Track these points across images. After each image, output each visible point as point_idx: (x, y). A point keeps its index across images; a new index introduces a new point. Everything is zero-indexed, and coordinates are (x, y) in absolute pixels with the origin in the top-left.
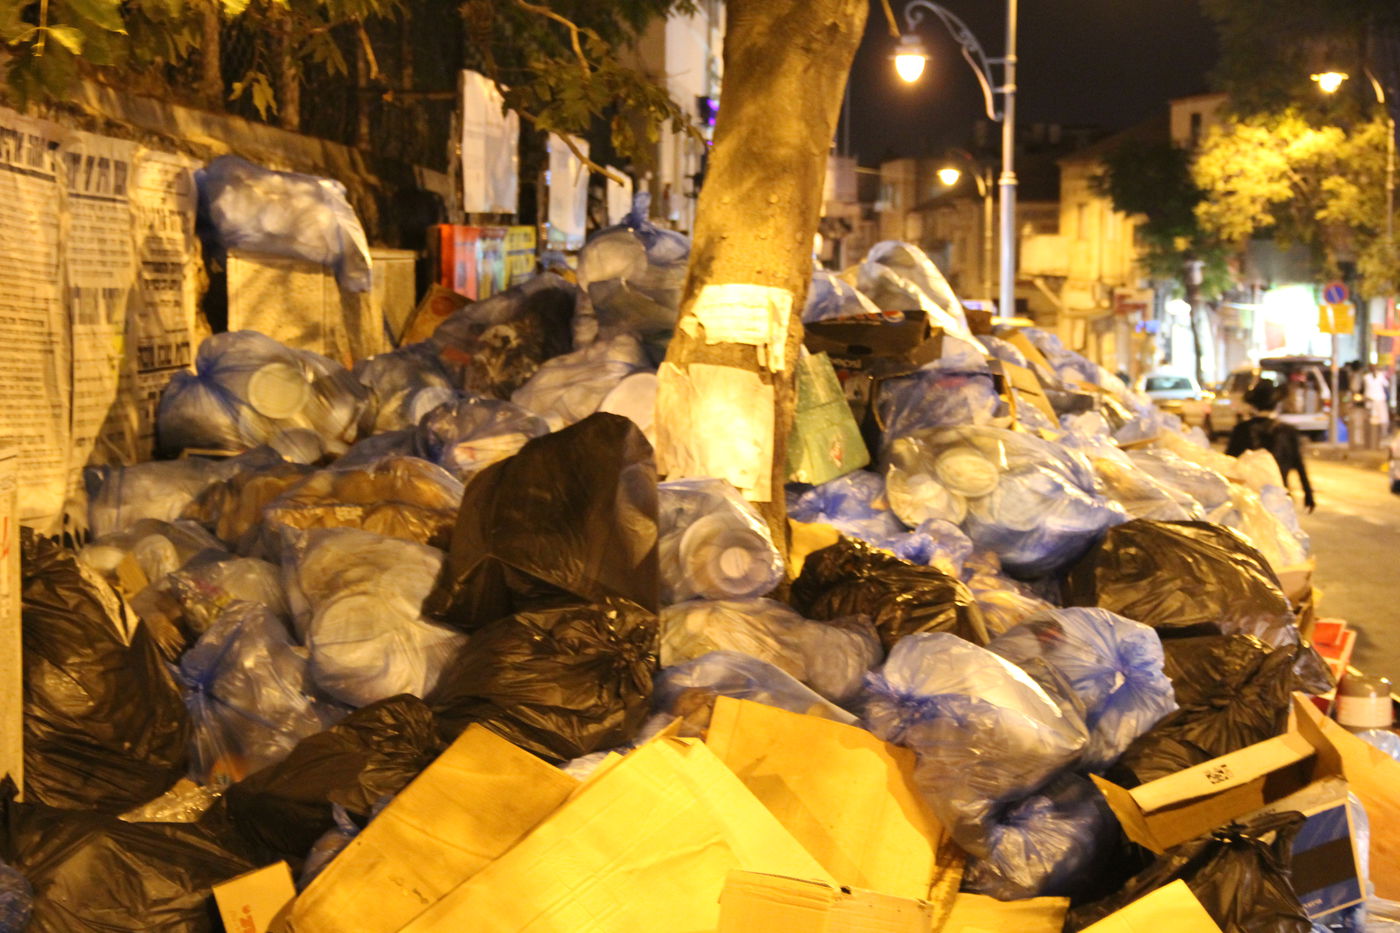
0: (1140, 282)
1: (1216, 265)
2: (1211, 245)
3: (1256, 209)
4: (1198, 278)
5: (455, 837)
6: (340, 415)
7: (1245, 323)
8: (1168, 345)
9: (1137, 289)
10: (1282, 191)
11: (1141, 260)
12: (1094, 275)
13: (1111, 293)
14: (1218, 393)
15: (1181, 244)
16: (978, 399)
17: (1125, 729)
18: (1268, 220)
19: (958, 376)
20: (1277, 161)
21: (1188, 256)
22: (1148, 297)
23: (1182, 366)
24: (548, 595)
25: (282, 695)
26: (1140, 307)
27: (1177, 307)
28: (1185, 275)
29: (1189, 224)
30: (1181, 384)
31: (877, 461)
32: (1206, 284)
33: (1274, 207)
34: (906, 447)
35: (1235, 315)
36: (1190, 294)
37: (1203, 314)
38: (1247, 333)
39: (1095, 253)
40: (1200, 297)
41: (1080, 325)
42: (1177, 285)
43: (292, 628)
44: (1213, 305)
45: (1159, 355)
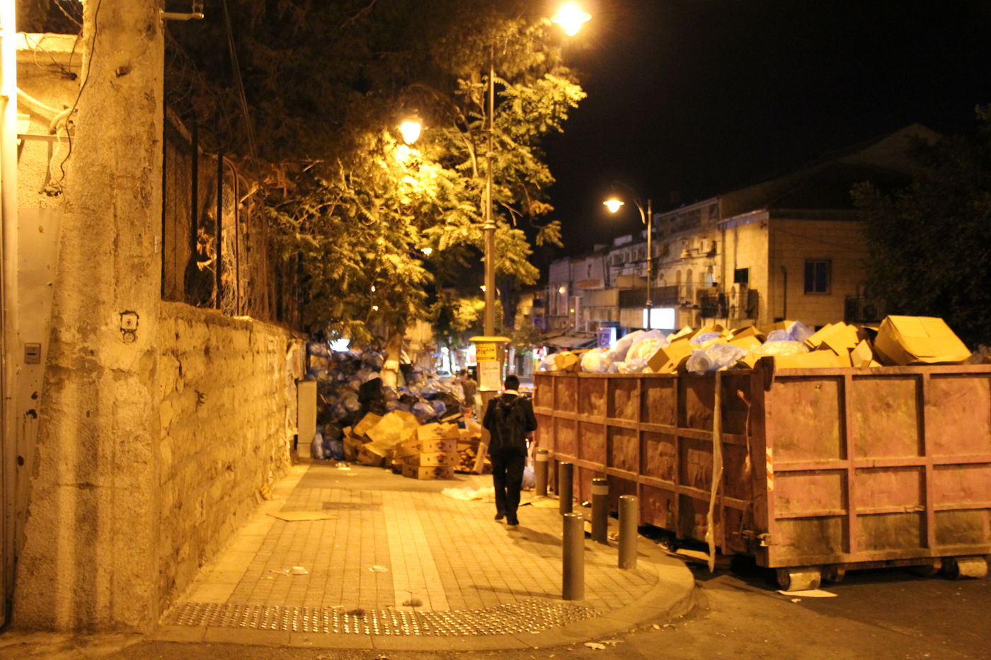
0: (433, 342)
1: (455, 338)
2: (454, 333)
3: (466, 323)
4: (450, 341)
5: (369, 423)
6: (331, 378)
7: (464, 355)
8: (442, 361)
9: (433, 345)
10: (474, 318)
11: (434, 337)
12: (419, 340)
13: (424, 345)
14: (456, 375)
15: (446, 333)
16: (419, 375)
17: (441, 414)
18: (470, 326)
19: (416, 373)
20: (471, 309)
21: (448, 336)
22: (436, 347)
23: (446, 368)
24: (373, 399)
25: (342, 410)
26: (434, 350)
27: (445, 350)
28: (447, 341)
29: (448, 327)
30: (446, 373)
31: (407, 384)
32: (453, 344)
33: (471, 322)
34: (411, 382)
35: (462, 353)
36: (448, 346)
37: (452, 353)
38: (465, 358)
39: (420, 333)
40: (451, 347)
41: (415, 355)
42: (444, 344)
43: (343, 403)
44: (455, 350)
45: (439, 364)
